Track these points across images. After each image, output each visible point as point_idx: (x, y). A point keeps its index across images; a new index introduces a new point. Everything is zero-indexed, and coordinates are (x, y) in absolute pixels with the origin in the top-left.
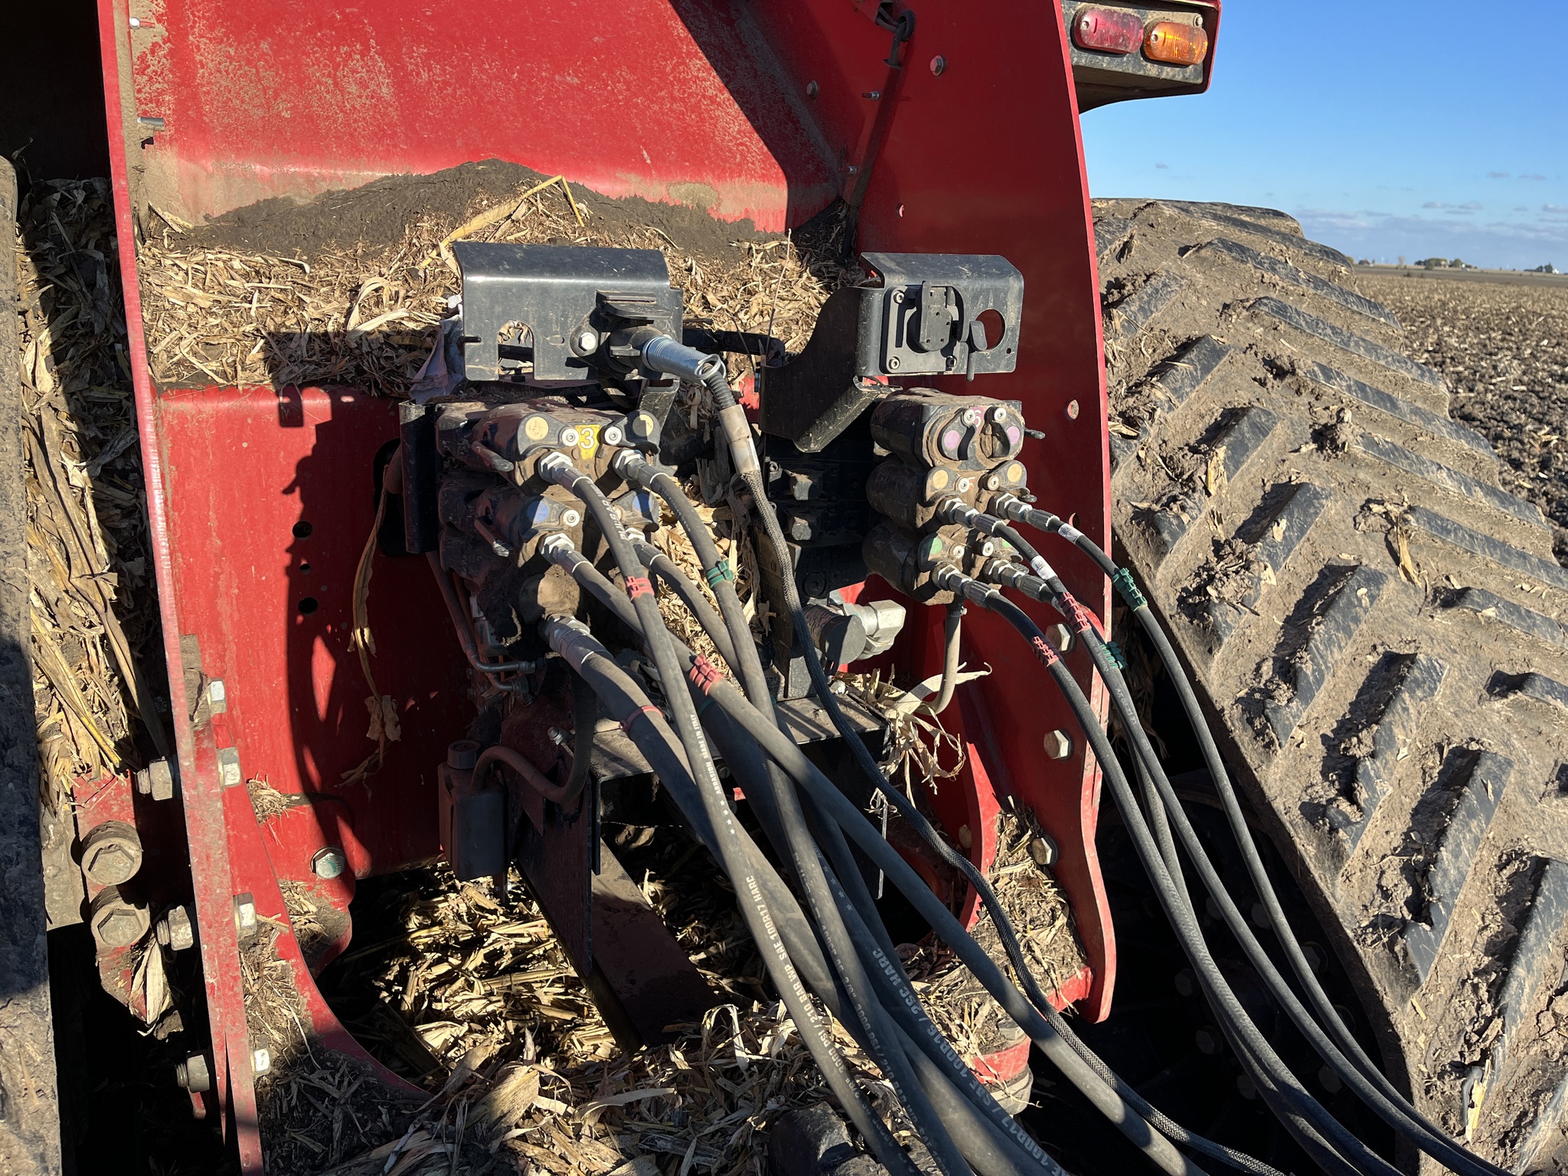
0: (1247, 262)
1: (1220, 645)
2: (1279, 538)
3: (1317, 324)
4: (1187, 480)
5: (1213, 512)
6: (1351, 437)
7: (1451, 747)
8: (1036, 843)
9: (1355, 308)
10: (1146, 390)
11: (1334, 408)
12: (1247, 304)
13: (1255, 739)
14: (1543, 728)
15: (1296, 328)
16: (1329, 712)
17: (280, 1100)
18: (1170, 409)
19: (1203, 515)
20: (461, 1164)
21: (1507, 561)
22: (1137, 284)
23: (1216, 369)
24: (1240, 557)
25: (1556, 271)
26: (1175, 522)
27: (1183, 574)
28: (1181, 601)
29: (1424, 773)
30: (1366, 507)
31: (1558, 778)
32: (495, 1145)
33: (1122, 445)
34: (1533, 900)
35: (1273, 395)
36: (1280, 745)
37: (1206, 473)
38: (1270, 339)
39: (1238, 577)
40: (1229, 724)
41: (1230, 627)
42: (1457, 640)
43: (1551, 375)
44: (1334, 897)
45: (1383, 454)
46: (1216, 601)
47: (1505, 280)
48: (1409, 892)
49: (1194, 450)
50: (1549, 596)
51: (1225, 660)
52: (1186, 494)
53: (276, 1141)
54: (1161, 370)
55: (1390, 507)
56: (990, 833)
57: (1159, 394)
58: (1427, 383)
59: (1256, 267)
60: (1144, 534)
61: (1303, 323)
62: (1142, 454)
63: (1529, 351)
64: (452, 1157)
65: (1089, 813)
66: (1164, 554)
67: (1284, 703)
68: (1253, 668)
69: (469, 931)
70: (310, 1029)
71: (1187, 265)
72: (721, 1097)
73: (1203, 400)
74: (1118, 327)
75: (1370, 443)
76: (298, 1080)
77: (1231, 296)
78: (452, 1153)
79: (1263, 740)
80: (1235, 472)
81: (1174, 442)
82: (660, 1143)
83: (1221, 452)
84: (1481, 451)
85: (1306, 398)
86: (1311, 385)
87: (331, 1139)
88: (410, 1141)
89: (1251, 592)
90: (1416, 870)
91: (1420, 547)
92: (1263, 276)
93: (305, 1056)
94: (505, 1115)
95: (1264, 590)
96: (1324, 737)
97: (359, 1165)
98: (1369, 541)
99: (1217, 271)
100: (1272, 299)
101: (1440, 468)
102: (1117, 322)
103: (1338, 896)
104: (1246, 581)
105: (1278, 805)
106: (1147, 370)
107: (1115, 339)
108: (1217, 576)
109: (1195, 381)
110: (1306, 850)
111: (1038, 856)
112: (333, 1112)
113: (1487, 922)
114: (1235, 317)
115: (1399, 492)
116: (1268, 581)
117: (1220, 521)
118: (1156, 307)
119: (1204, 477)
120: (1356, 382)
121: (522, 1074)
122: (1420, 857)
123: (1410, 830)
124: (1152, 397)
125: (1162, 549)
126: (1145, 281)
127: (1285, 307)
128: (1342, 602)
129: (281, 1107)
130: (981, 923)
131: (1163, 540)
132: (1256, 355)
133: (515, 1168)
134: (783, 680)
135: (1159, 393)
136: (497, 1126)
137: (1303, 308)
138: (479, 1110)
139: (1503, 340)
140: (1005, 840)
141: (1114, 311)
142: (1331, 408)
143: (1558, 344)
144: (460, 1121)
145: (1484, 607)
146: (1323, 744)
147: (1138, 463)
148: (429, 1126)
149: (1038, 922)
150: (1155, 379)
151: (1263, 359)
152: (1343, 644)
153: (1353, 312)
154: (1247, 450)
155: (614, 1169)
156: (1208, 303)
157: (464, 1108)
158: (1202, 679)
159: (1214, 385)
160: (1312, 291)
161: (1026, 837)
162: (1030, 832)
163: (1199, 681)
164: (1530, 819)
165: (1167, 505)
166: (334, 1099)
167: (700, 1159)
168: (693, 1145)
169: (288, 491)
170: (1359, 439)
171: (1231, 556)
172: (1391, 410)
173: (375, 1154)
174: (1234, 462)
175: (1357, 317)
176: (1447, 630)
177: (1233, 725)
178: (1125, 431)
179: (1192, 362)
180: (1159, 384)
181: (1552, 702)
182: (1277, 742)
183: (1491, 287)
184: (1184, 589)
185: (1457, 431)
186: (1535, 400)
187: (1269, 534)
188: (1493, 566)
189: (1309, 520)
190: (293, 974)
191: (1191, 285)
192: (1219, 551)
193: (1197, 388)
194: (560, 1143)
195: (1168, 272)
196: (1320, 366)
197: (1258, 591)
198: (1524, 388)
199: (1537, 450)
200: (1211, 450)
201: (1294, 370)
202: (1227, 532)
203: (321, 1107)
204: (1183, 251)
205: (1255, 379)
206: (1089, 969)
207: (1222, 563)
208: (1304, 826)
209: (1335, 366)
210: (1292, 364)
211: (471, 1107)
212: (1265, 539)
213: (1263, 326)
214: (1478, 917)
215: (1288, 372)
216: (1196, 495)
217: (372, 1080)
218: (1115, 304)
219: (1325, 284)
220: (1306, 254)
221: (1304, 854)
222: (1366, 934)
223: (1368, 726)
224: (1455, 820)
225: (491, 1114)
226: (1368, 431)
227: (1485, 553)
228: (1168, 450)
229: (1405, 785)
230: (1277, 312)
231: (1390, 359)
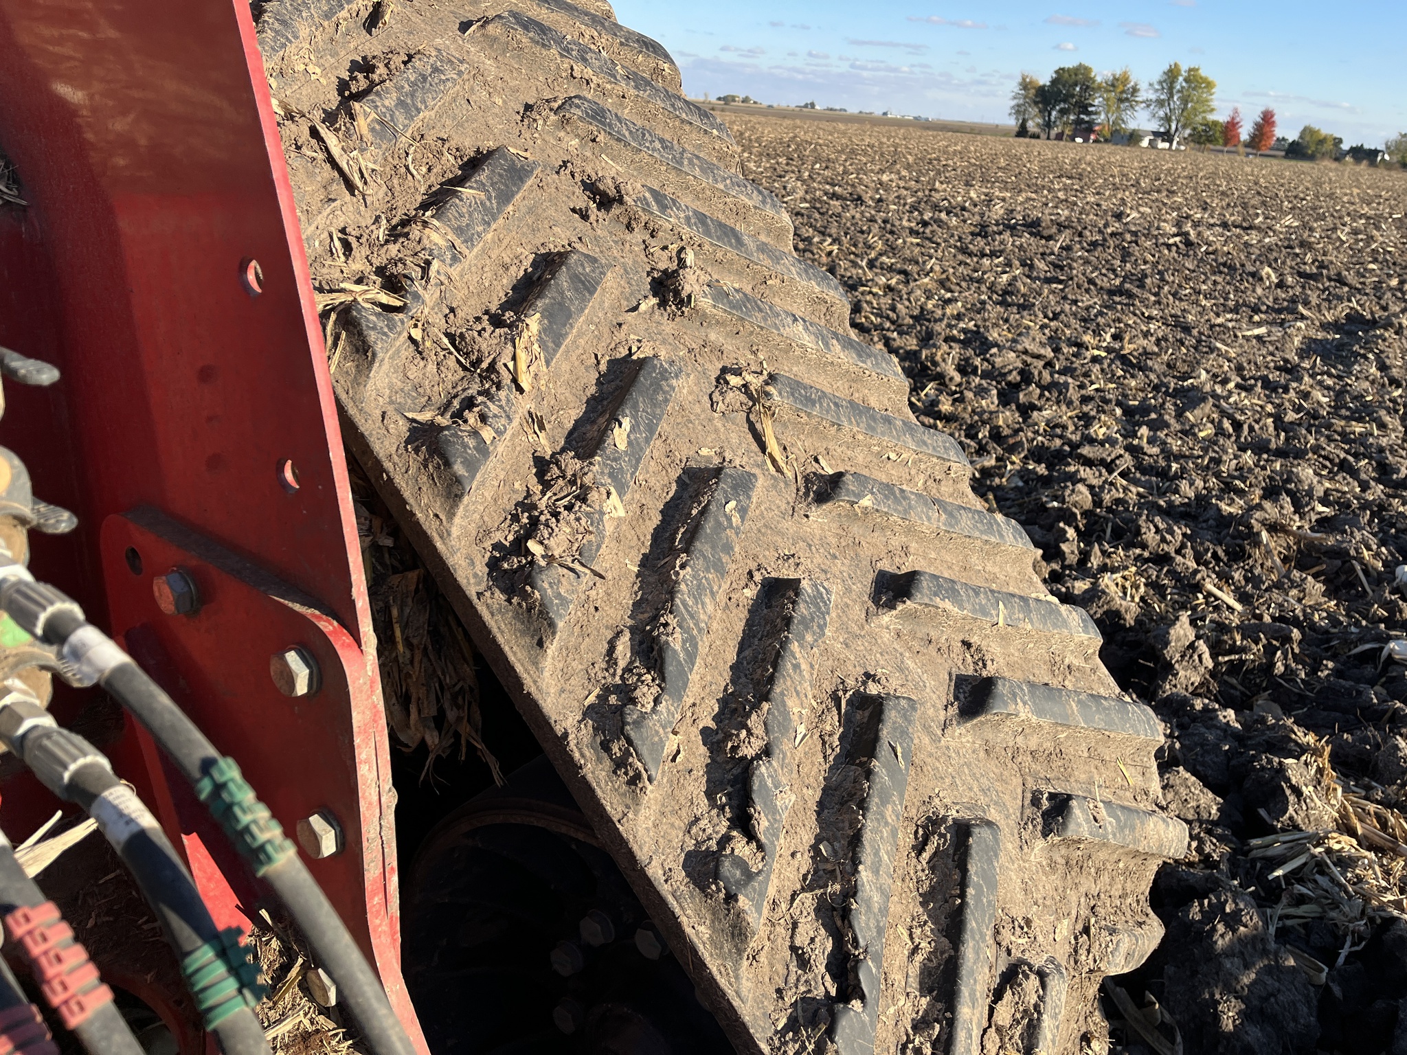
0: (549, 47)
1: (554, 633)
2: (622, 446)
3: (644, 135)
4: (488, 370)
5: (530, 414)
6: (697, 287)
7: (848, 696)
8: (311, 975)
9: (684, 115)
10: (415, 231)
11: (674, 248)
12: (555, 105)
13: (615, 772)
14: (934, 634)
15: (619, 140)
16: (708, 689)
18: (455, 259)
19: (516, 423)
21: (873, 429)
22: (392, 66)
23: (518, 196)
24: (573, 482)
25: (817, 107)
26: (471, 443)
27: (493, 520)
28: (493, 564)
29: (824, 743)
30: (721, 379)
31: (956, 698)
33: (380, 324)
34: (963, 895)
35: (599, 232)
36: (650, 779)
37: (514, 358)
38: (588, 154)
39: (572, 516)
40: (577, 755)
41: (564, 602)
42: (834, 541)
43: (826, 194)
44: (739, 996)
45: (733, 307)
46: (543, 563)
47: (783, 114)
48: (829, 945)
49: (497, 321)
50: (914, 462)
51: (565, 649)
52: (486, 393)
54: (437, 200)
55: (749, 378)
57: (435, 237)
58: (769, 211)
59: (562, 56)
60: (426, 466)
61: (627, 134)
62: (417, 334)
63: (807, 174)
66: (459, 497)
67: (649, 707)
68: (604, 651)
71: (471, 47)
73: (505, 242)
74: (365, 131)
75: (720, 295)
77: (534, 93)
79: (626, 773)
80: (555, 351)
81: (467, 311)
83: (534, 323)
84: (832, 293)
85: (639, 235)
86: (644, 218)
89: (592, 537)
90: (834, 909)
91: (785, 425)
92: (572, 69)
95: (609, 528)
96: (705, 732)
98: (729, 425)
99: (512, 57)
100: (585, 99)
101: (795, 320)
102: (362, 124)
103: (744, 992)
104: (583, 522)
105: (655, 872)
106: (419, 199)
107: (362, 151)
108: (543, 518)
109: (490, 216)
110: (697, 933)
111: (318, 994)
113: (917, 941)
114: (540, 122)
115: (755, 353)
116: (614, 514)
117: (542, 428)
118: (424, 102)
119: (511, 365)
120: (695, 212)
122: (837, 887)
123: (819, 840)
124: (425, 241)
125: (455, 490)
126: (405, 63)
127: (603, 110)
128: (708, 527)
131: (454, 475)
132: (573, 176)
135: (436, 235)
137: (625, 113)
139: (787, 164)
141: (356, 106)
142: (670, 247)
143: (827, 167)
145: (860, 496)
146: (705, 744)
147: (412, 348)
150: (428, 213)
151: (582, 181)
152: (715, 588)
153: (683, 121)
154: (569, 316)
156: (504, 101)
158: (533, 690)
159: (520, 220)
160: (633, 92)
161: (297, 967)
162: (300, 961)
163: (529, 694)
164: (937, 764)
165: (458, 415)
170: (706, 288)
171: (561, 482)
172: (737, 248)
174: (553, 337)
175: (687, 128)
176: (823, 529)
177: (583, 755)
178: (385, 298)
179: (481, 187)
180: (435, 222)
181: (941, 604)
182: (645, 776)
183: (773, 120)
184: (497, 546)
185: (806, 271)
186: (817, 215)
187: (609, 441)
188: (860, 437)
189: (658, 411)
191: (478, 73)
192: (545, 475)
193: (494, 226)
195: (439, 50)
196: (652, 191)
197: (601, 534)
198: (807, 205)
199: (824, 259)
200: (519, 320)
201: (621, 197)
202: (553, 441)
204: (464, 27)
205: (574, 210)
207: (549, 494)
208: (692, 896)
209: (669, 191)
210: (617, 188)
212: (603, 450)
213: (577, 136)
214: (906, 938)
215: (614, 200)
216: (502, 394)
218: (359, 96)
219: (648, 83)
220: (622, 44)
221: (695, 940)
222: (786, 1043)
223: (756, 706)
224: (869, 815)
226: (715, 277)
227: (851, 423)
228: (459, 322)
229: (804, 770)
230: (593, 118)
231: (728, 181)
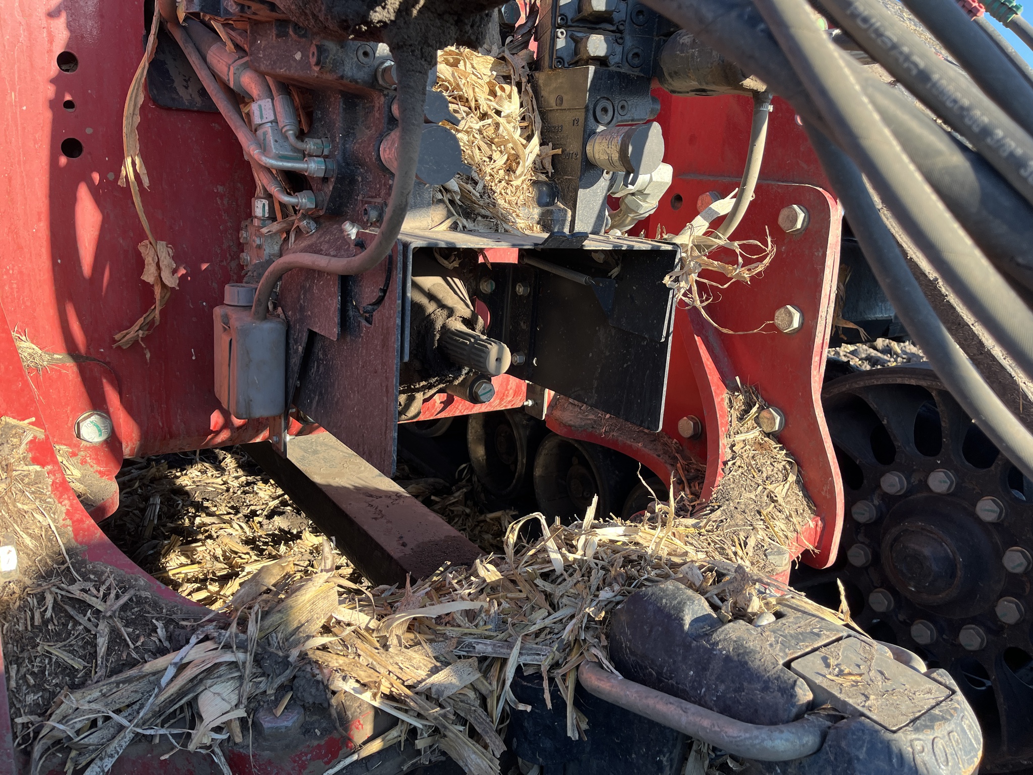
8: (764, 414)
17: (31, 610)
20: (255, 676)
32: (294, 654)
53: (26, 655)
56: (722, 408)
64: (244, 667)
65: (817, 379)
69: (225, 568)
70: (69, 540)
72: (540, 599)
76: (54, 589)
78: (244, 663)
82: (479, 647)
87: (94, 655)
88: (192, 652)
93: (63, 567)
94: (303, 625)
97: (129, 681)
111: (766, 425)
112: (97, 626)
121: (322, 581)
129: (32, 618)
130: (727, 478)
133: (319, 677)
134: (570, 213)
136: (295, 637)
138: (274, 618)
140: (735, 414)
144: (253, 629)
148: (216, 634)
149: (773, 479)
155: (429, 676)
157: (257, 614)
161: (754, 409)
162: (757, 406)
166: (98, 612)
167: (528, 659)
168: (518, 644)
169: (52, 15)
173: (149, 667)
190: (50, 481)
194: (367, 652)
203: (83, 620)
206: (818, 518)
211: (265, 614)
217: (144, 594)
225: (286, 623)
